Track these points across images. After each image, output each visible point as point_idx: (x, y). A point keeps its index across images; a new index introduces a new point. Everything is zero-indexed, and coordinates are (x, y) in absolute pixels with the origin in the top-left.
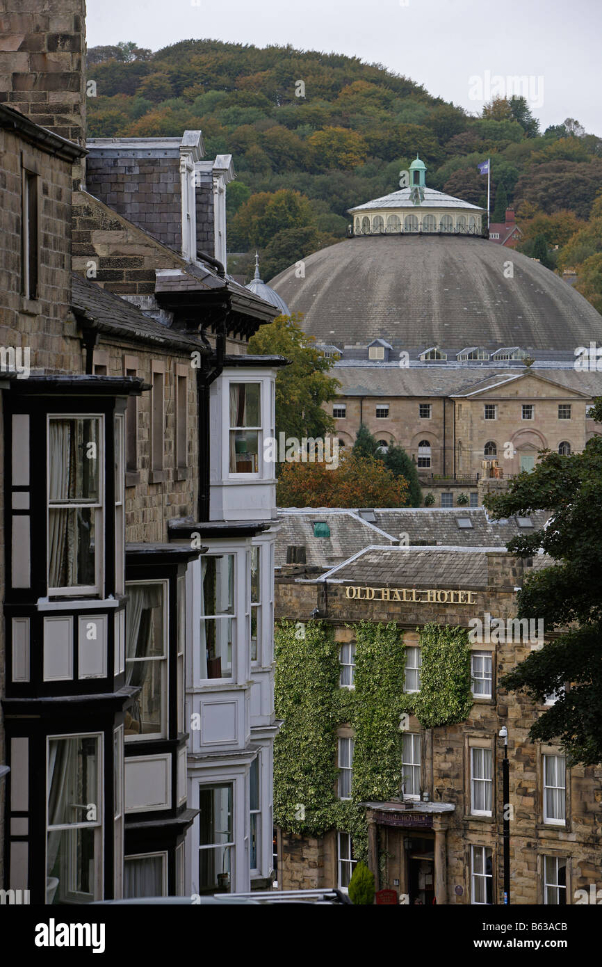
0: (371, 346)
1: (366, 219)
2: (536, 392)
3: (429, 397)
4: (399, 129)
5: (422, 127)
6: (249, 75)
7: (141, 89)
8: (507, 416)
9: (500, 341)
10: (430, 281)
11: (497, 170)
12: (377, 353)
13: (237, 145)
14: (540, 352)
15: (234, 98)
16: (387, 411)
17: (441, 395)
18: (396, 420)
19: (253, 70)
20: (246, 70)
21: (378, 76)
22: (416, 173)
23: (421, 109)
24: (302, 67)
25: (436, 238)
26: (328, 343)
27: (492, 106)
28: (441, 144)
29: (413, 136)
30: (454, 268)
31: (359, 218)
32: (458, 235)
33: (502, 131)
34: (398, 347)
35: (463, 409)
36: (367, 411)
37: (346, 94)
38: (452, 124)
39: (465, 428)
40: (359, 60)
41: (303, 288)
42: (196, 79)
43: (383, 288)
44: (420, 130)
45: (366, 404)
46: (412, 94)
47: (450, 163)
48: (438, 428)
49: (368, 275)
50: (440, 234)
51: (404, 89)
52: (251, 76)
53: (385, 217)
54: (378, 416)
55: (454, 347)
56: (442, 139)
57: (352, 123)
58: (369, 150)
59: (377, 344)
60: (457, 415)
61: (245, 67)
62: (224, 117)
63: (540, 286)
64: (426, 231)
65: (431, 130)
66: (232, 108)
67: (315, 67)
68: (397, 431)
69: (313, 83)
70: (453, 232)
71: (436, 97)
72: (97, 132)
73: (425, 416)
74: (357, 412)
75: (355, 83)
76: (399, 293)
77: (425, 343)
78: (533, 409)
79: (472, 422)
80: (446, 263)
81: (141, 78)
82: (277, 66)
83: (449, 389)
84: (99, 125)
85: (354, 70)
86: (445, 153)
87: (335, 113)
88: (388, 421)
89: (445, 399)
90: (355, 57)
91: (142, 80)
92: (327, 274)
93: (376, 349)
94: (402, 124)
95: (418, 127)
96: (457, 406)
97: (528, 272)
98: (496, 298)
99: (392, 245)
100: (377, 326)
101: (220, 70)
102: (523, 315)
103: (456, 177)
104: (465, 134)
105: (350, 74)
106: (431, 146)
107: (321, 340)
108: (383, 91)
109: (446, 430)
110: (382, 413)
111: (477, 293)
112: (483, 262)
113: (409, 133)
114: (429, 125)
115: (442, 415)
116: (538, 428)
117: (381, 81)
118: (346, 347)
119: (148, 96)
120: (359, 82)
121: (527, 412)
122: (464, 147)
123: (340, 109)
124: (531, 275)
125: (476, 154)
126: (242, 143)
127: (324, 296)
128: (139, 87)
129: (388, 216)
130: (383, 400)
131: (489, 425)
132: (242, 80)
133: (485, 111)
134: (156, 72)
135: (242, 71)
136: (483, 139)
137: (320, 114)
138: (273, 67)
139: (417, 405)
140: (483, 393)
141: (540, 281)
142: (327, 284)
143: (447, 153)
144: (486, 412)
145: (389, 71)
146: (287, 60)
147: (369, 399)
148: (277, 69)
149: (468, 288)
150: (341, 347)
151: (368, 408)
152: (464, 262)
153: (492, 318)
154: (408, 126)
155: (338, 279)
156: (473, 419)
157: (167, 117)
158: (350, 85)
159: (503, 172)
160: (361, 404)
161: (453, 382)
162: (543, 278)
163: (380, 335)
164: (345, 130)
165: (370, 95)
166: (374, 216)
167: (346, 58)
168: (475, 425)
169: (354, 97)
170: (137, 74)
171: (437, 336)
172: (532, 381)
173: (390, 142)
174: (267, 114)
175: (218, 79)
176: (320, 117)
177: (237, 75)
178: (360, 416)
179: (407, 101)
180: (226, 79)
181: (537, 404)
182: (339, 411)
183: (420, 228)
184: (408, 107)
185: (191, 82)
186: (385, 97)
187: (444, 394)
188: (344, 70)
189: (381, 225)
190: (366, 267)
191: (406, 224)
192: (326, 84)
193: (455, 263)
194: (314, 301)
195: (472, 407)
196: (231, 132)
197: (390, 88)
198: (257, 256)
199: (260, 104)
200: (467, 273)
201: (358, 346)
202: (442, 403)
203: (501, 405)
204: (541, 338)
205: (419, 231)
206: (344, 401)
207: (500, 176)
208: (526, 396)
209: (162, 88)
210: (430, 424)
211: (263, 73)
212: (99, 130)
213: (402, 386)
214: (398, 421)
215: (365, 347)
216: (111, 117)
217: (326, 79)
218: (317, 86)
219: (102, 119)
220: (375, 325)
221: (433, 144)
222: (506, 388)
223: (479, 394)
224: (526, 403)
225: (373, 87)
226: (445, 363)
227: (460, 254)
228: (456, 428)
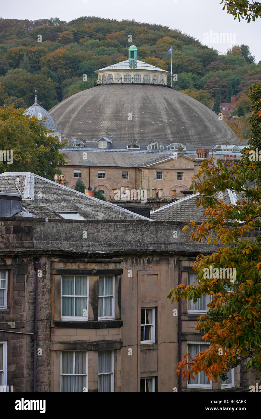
0: (99, 141)
1: (104, 75)
2: (184, 165)
3: (127, 167)
4: (183, 59)
5: (195, 58)
6: (112, 33)
7: (58, 39)
8: (168, 178)
9: (172, 140)
10: (135, 107)
11: (230, 79)
12: (103, 145)
13: (102, 65)
14: (194, 146)
15: (103, 43)
16: (104, 174)
17: (134, 166)
18: (109, 179)
19: (114, 31)
20: (110, 31)
21: (176, 35)
22: (132, 52)
23: (196, 50)
24: (138, 30)
25: (141, 86)
26: (77, 139)
27: (232, 50)
28: (204, 66)
29: (190, 62)
30: (148, 101)
31: (101, 75)
32: (153, 85)
33: (235, 61)
34: (115, 142)
35: (145, 174)
36: (93, 174)
37: (160, 43)
38: (210, 57)
39: (146, 184)
40: (168, 28)
41: (67, 111)
42: (86, 35)
43: (108, 111)
44: (194, 59)
45: (92, 170)
46: (193, 43)
47: (207, 75)
48: (132, 184)
49: (101, 104)
50: (143, 84)
51: (189, 41)
52: (113, 34)
53: (113, 74)
54: (99, 177)
55: (145, 142)
56: (205, 64)
57: (161, 56)
58: (168, 68)
59: (103, 140)
60: (142, 177)
61: (110, 29)
62: (97, 52)
63: (196, 112)
64: (135, 82)
65: (199, 60)
66: (101, 48)
67: (145, 30)
68: (109, 185)
69: (143, 37)
70: (150, 83)
71: (204, 45)
72: (32, 57)
73: (125, 178)
74: (87, 174)
75: (164, 38)
76: (118, 114)
77: (130, 140)
78: (183, 174)
79: (149, 180)
80: (144, 98)
81: (58, 34)
82: (127, 29)
83: (139, 164)
84: (33, 54)
85: (164, 32)
86: (206, 71)
87: (153, 51)
88: (105, 180)
89: (136, 168)
90: (166, 26)
91: (59, 35)
92: (80, 104)
93: (102, 142)
94: (185, 56)
95: (193, 58)
96: (142, 172)
97: (190, 105)
98: (170, 117)
99: (116, 89)
100: (104, 131)
101: (98, 31)
102: (184, 126)
103: (210, 82)
104: (217, 62)
105: (162, 34)
106: (198, 67)
107: (74, 138)
108: (178, 42)
109: (137, 185)
110: (101, 176)
111: (160, 114)
112: (165, 99)
113: (188, 61)
114: (198, 58)
115: (134, 177)
116: (186, 185)
117: (178, 37)
118: (87, 141)
119: (62, 42)
120: (167, 37)
121: (180, 176)
122: (215, 68)
123: (156, 49)
124: (192, 106)
125: (221, 71)
126: (104, 64)
127: (77, 114)
128: (58, 38)
129: (115, 74)
130: (101, 168)
131: (159, 182)
132: (108, 35)
133: (229, 52)
134: (66, 30)
135: (109, 31)
136: (226, 64)
137: (145, 51)
138: (124, 29)
139: (121, 172)
140: (155, 165)
141: (196, 109)
142: (79, 108)
143: (207, 71)
144: (157, 175)
145: (182, 33)
146: (131, 26)
147: (94, 168)
148: (126, 31)
149: (155, 112)
150: (84, 141)
151: (93, 172)
152: (154, 98)
153: (168, 127)
154: (188, 58)
155: (86, 106)
156: (150, 179)
157: (67, 51)
158: (162, 39)
159: (233, 80)
160: (90, 170)
161: (142, 160)
162: (198, 108)
163: (105, 135)
164: (156, 59)
165: (171, 43)
166: (108, 74)
167: (161, 26)
168: (151, 182)
169: (163, 44)
170: (57, 31)
171: (137, 137)
172: (182, 159)
173: (178, 65)
174: (119, 51)
175: (97, 35)
176: (145, 53)
177: (107, 33)
178: (89, 177)
179: (189, 46)
180: (100, 35)
181: (185, 172)
182: (77, 174)
183: (132, 81)
184: (189, 49)
185: (84, 36)
186: (178, 45)
187: (136, 166)
188: (160, 32)
189: (112, 78)
190: (100, 100)
191: (125, 78)
192: (150, 38)
193: (149, 99)
194: (72, 117)
195: (149, 172)
196: (99, 59)
197: (181, 40)
198: (36, 91)
199: (116, 46)
200: (155, 104)
201: (94, 141)
202: (134, 171)
203: (165, 172)
204: (194, 139)
205: (132, 82)
206: (80, 169)
207: (232, 81)
208: (179, 167)
209: (69, 38)
210: (128, 182)
211: (119, 33)
212: (33, 56)
213: (113, 161)
214: (110, 180)
215: (97, 142)
216: (39, 50)
217: (150, 36)
218: (145, 39)
219: (34, 51)
220: (103, 130)
221: (200, 66)
222: (168, 163)
223: (153, 166)
224: (179, 171)
225: (173, 40)
226: (139, 150)
227: (152, 94)
228: (142, 184)
